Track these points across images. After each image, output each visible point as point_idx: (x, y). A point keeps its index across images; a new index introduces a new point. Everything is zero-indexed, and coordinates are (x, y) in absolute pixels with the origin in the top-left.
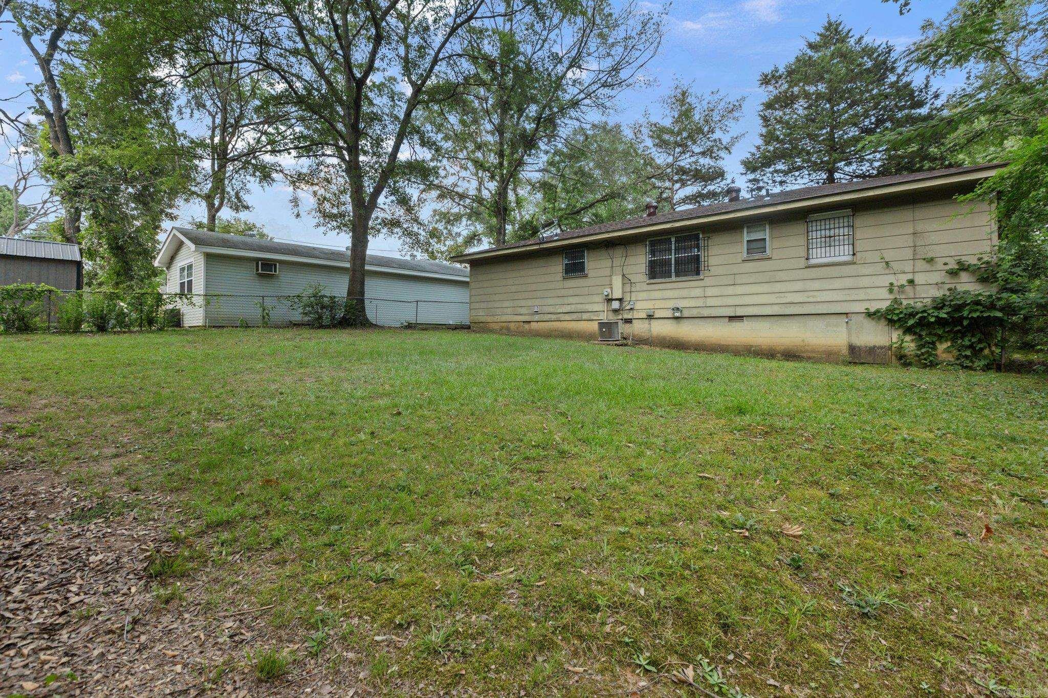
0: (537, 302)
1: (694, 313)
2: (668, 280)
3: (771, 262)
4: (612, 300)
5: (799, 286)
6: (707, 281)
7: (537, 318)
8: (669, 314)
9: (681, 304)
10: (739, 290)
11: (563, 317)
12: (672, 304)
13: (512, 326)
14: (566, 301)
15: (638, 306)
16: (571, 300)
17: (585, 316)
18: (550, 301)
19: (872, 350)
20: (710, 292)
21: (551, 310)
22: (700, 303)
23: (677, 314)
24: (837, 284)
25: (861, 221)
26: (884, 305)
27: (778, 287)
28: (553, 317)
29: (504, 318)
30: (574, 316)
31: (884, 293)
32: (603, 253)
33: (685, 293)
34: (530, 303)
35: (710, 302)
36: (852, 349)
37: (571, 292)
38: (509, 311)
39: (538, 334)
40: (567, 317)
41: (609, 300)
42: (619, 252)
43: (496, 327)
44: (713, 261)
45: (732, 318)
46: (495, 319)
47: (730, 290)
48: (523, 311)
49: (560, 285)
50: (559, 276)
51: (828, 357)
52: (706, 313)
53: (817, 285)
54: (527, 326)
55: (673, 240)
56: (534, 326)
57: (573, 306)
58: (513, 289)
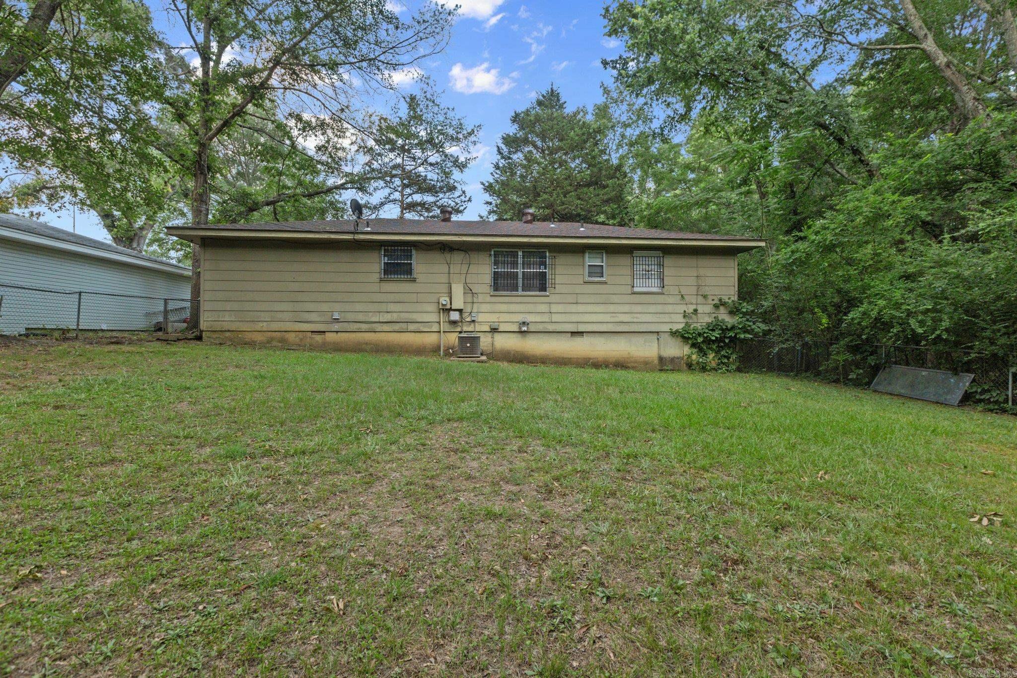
0: (337, 307)
1: (540, 327)
2: (514, 293)
3: (606, 286)
4: (451, 309)
5: (626, 308)
6: (553, 298)
7: (336, 327)
8: (515, 328)
9: (530, 318)
10: (581, 308)
11: (379, 327)
12: (520, 318)
13: (291, 337)
14: (383, 307)
15: (481, 318)
16: (391, 307)
17: (412, 327)
18: (358, 307)
19: (673, 360)
20: (554, 308)
21: (361, 317)
22: (545, 318)
23: (524, 329)
24: (652, 309)
25: (668, 261)
26: (680, 327)
27: (612, 308)
28: (364, 327)
29: (275, 326)
30: (397, 327)
31: (680, 318)
32: (437, 256)
33: (530, 308)
34: (325, 307)
35: (555, 318)
36: (661, 359)
37: (391, 297)
38: (286, 316)
39: (338, 348)
40: (386, 327)
41: (448, 311)
42: (458, 257)
43: (259, 337)
44: (559, 279)
45: (573, 333)
46: (259, 326)
47: (574, 308)
48: (314, 317)
49: (375, 288)
50: (376, 277)
51: (644, 366)
52: (551, 328)
53: (639, 308)
54: (318, 338)
55: (520, 253)
56: (330, 337)
57: (395, 315)
58: (295, 286)
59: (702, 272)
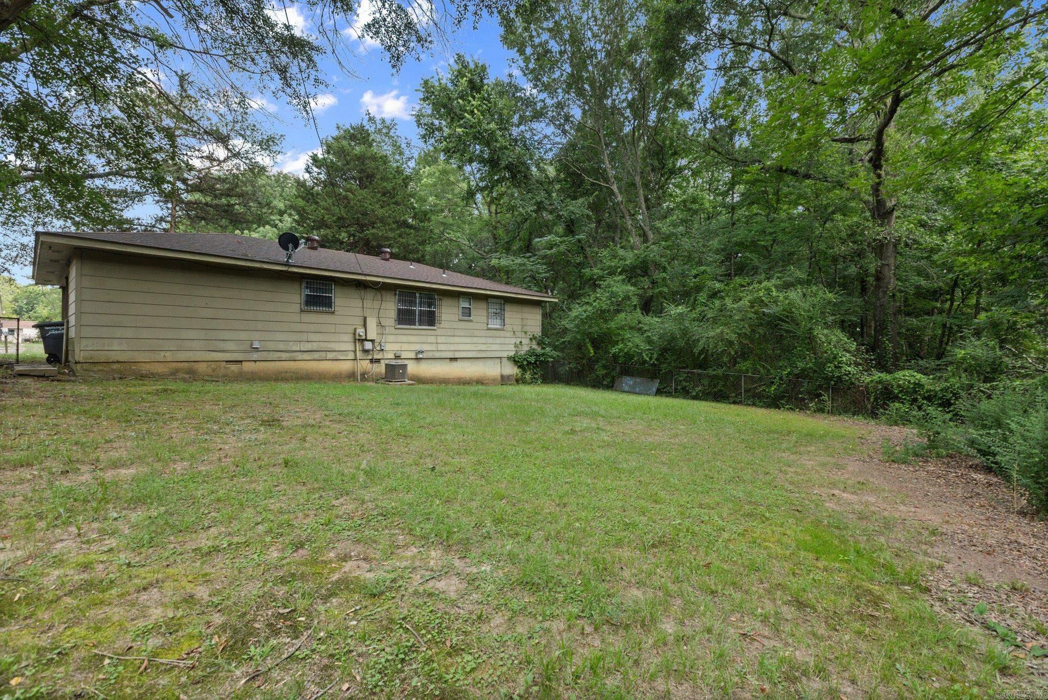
0: (256, 336)
1: (430, 355)
2: (413, 327)
3: (470, 323)
4: (366, 340)
5: (483, 340)
6: (439, 332)
7: (255, 356)
8: (413, 355)
9: (425, 347)
10: (456, 340)
11: (300, 356)
12: (418, 347)
13: (202, 368)
14: (304, 337)
15: (388, 347)
16: (312, 337)
17: (330, 355)
18: (279, 336)
19: (509, 376)
20: (440, 340)
21: (282, 346)
22: (433, 347)
23: (421, 356)
24: (498, 341)
25: (508, 307)
26: (512, 354)
27: (475, 340)
28: (284, 356)
29: (182, 356)
30: (316, 355)
31: (512, 347)
32: (353, 292)
33: (423, 339)
34: (243, 336)
35: (441, 347)
36: (502, 377)
37: (312, 328)
38: (195, 345)
39: (253, 378)
40: (306, 356)
41: (362, 341)
42: (369, 294)
43: (160, 369)
44: (444, 317)
45: (451, 359)
46: (160, 356)
47: (452, 340)
48: (231, 346)
49: (297, 318)
50: (297, 308)
51: (493, 382)
52: (437, 355)
53: (490, 340)
54: (234, 368)
55: (417, 295)
56: (248, 367)
57: (315, 344)
58: (209, 313)
59: (525, 316)
